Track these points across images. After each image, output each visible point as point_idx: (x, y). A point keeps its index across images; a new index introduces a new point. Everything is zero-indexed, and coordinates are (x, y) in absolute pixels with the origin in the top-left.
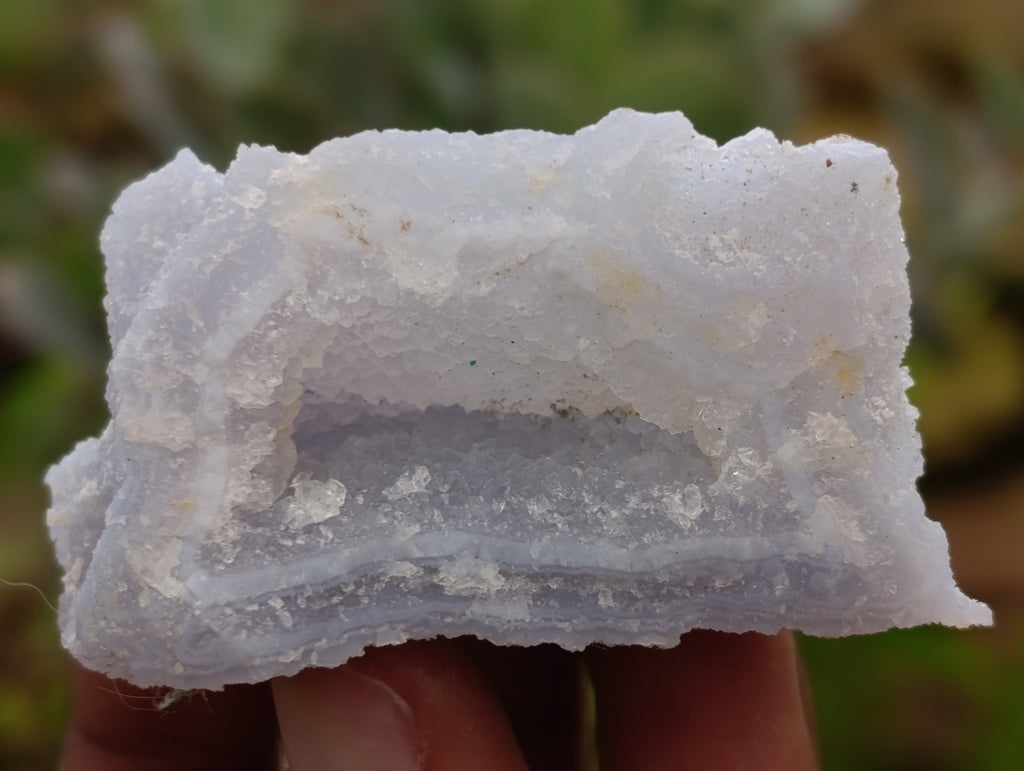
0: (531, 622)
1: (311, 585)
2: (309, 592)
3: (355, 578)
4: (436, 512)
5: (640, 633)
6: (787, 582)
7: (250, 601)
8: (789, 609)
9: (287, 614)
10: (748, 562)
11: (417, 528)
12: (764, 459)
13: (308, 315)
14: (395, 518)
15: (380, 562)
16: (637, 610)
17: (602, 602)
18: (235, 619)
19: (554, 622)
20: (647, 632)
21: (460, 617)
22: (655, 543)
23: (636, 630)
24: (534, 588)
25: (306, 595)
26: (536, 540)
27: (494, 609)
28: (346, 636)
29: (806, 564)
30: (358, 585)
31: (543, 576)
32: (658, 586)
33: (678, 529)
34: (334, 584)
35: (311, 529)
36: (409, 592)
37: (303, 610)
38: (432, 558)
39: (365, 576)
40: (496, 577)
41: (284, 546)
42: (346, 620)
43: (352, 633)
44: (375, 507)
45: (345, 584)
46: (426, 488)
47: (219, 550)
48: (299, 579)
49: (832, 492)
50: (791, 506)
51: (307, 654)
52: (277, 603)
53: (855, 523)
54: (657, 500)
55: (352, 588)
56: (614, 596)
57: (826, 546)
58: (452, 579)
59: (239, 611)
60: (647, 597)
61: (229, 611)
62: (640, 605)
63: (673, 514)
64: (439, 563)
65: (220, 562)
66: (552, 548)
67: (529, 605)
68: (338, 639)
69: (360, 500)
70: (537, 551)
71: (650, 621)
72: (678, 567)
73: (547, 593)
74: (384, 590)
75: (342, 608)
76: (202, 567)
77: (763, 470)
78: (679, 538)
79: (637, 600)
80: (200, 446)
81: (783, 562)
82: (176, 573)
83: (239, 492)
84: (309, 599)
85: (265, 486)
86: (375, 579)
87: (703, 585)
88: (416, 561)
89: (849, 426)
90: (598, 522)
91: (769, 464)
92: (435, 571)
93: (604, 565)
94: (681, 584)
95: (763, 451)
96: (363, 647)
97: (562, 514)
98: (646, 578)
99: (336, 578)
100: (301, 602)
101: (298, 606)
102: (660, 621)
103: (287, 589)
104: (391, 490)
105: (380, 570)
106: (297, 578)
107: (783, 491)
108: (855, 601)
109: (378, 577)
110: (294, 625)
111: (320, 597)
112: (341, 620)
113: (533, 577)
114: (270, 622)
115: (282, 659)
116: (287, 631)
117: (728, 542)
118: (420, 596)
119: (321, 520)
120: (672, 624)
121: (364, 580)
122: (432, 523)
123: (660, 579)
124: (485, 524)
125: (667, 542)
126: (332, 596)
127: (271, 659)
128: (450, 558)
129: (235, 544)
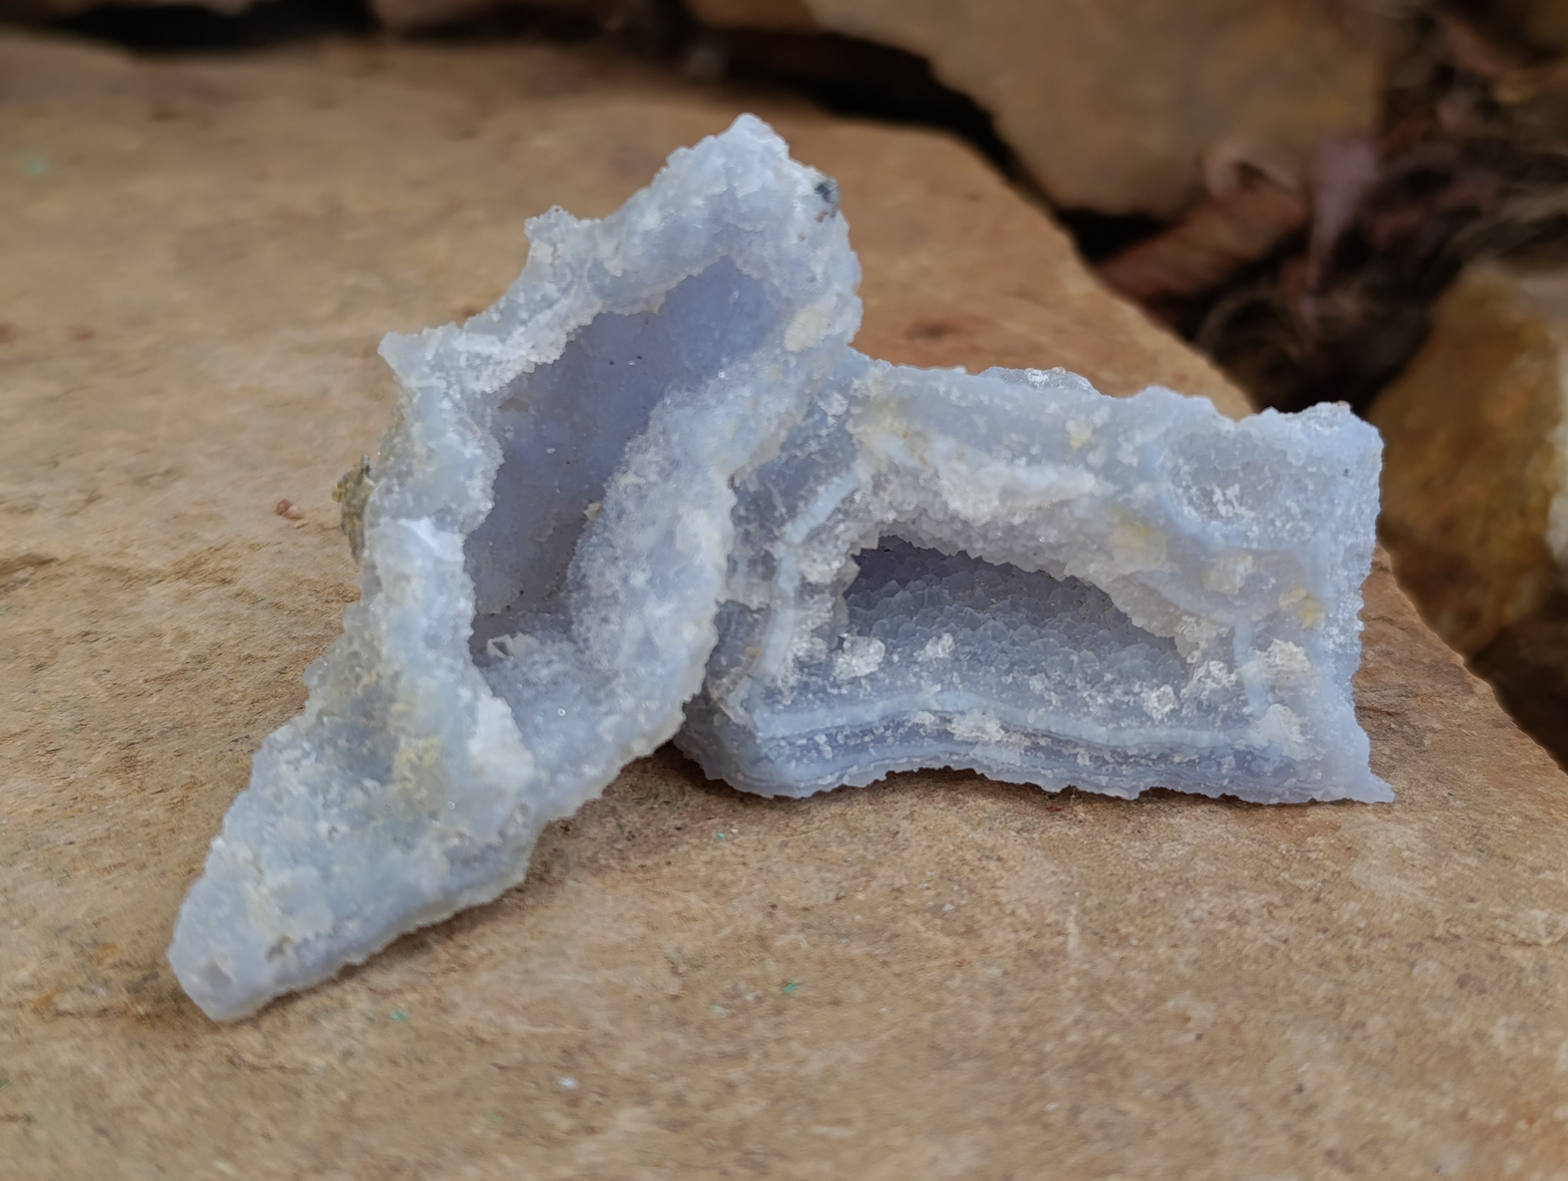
0: (1021, 766)
1: (850, 726)
2: (847, 731)
3: (885, 723)
4: (955, 674)
5: (1107, 786)
6: (1233, 764)
7: (801, 736)
8: (1231, 782)
9: (829, 749)
10: (1204, 748)
11: (938, 688)
12: (1230, 671)
13: (869, 512)
14: (921, 678)
15: (906, 711)
16: (1107, 770)
17: (1080, 760)
18: (787, 751)
19: (1039, 769)
20: (1113, 786)
21: (965, 756)
22: (1130, 726)
23: (1104, 784)
24: (1027, 743)
25: (845, 733)
26: (1033, 710)
27: (992, 753)
28: (873, 765)
29: (1250, 753)
30: (886, 728)
31: (1035, 735)
32: (1127, 757)
33: (1150, 718)
34: (867, 727)
35: (854, 681)
36: (926, 736)
37: (841, 746)
38: (947, 712)
39: (893, 721)
40: (998, 731)
41: (830, 694)
42: (874, 754)
43: (876, 763)
44: (907, 667)
45: (877, 728)
46: (949, 654)
47: (780, 692)
48: (840, 721)
49: (1282, 702)
50: (1246, 710)
51: (841, 777)
52: (821, 739)
53: (1297, 727)
54: (1137, 694)
55: (882, 730)
56: (1091, 758)
57: (1270, 741)
58: (960, 729)
59: (791, 744)
60: (1117, 762)
61: (783, 743)
62: (1111, 767)
63: (1148, 707)
64: (953, 716)
65: (778, 702)
66: (1046, 717)
67: (1021, 754)
68: (866, 767)
69: (896, 658)
70: (1033, 718)
71: (1117, 779)
72: (1146, 746)
73: (1036, 747)
74: (907, 733)
75: (872, 745)
76: (766, 704)
77: (1228, 680)
78: (1151, 726)
79: (1108, 763)
80: (773, 606)
81: (1232, 749)
82: (745, 704)
83: (801, 647)
84: (847, 737)
85: (821, 644)
86: (900, 724)
87: (1164, 757)
88: (935, 713)
89: (1306, 655)
90: (1086, 704)
91: (1233, 677)
92: (950, 721)
93: (1085, 737)
94: (1147, 757)
95: (1231, 666)
96: (885, 772)
97: (1056, 693)
98: (1119, 750)
99: (869, 723)
100: (840, 738)
101: (837, 741)
102: (1124, 779)
103: (831, 728)
104: (922, 652)
105: (906, 718)
106: (839, 720)
107: (1242, 698)
108: (1286, 781)
109: (903, 722)
110: (833, 757)
111: (856, 736)
112: (870, 754)
113: (1027, 735)
114: (814, 754)
115: (821, 782)
116: (827, 761)
117: (1190, 733)
118: (934, 739)
119: (863, 674)
120: (1134, 783)
121: (891, 724)
122: (951, 683)
123: (1130, 753)
124: (994, 691)
125: (1140, 727)
126: (865, 735)
127: (813, 782)
128: (962, 713)
129: (792, 689)
